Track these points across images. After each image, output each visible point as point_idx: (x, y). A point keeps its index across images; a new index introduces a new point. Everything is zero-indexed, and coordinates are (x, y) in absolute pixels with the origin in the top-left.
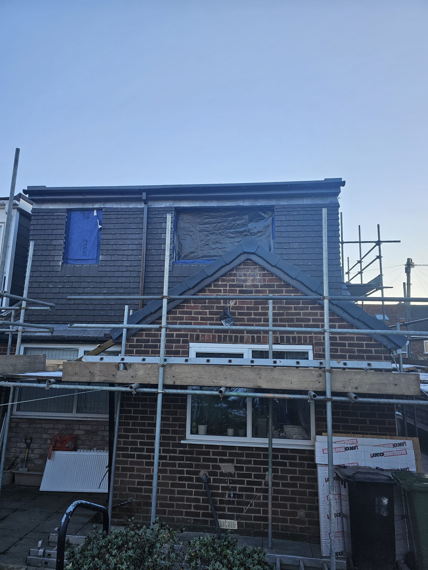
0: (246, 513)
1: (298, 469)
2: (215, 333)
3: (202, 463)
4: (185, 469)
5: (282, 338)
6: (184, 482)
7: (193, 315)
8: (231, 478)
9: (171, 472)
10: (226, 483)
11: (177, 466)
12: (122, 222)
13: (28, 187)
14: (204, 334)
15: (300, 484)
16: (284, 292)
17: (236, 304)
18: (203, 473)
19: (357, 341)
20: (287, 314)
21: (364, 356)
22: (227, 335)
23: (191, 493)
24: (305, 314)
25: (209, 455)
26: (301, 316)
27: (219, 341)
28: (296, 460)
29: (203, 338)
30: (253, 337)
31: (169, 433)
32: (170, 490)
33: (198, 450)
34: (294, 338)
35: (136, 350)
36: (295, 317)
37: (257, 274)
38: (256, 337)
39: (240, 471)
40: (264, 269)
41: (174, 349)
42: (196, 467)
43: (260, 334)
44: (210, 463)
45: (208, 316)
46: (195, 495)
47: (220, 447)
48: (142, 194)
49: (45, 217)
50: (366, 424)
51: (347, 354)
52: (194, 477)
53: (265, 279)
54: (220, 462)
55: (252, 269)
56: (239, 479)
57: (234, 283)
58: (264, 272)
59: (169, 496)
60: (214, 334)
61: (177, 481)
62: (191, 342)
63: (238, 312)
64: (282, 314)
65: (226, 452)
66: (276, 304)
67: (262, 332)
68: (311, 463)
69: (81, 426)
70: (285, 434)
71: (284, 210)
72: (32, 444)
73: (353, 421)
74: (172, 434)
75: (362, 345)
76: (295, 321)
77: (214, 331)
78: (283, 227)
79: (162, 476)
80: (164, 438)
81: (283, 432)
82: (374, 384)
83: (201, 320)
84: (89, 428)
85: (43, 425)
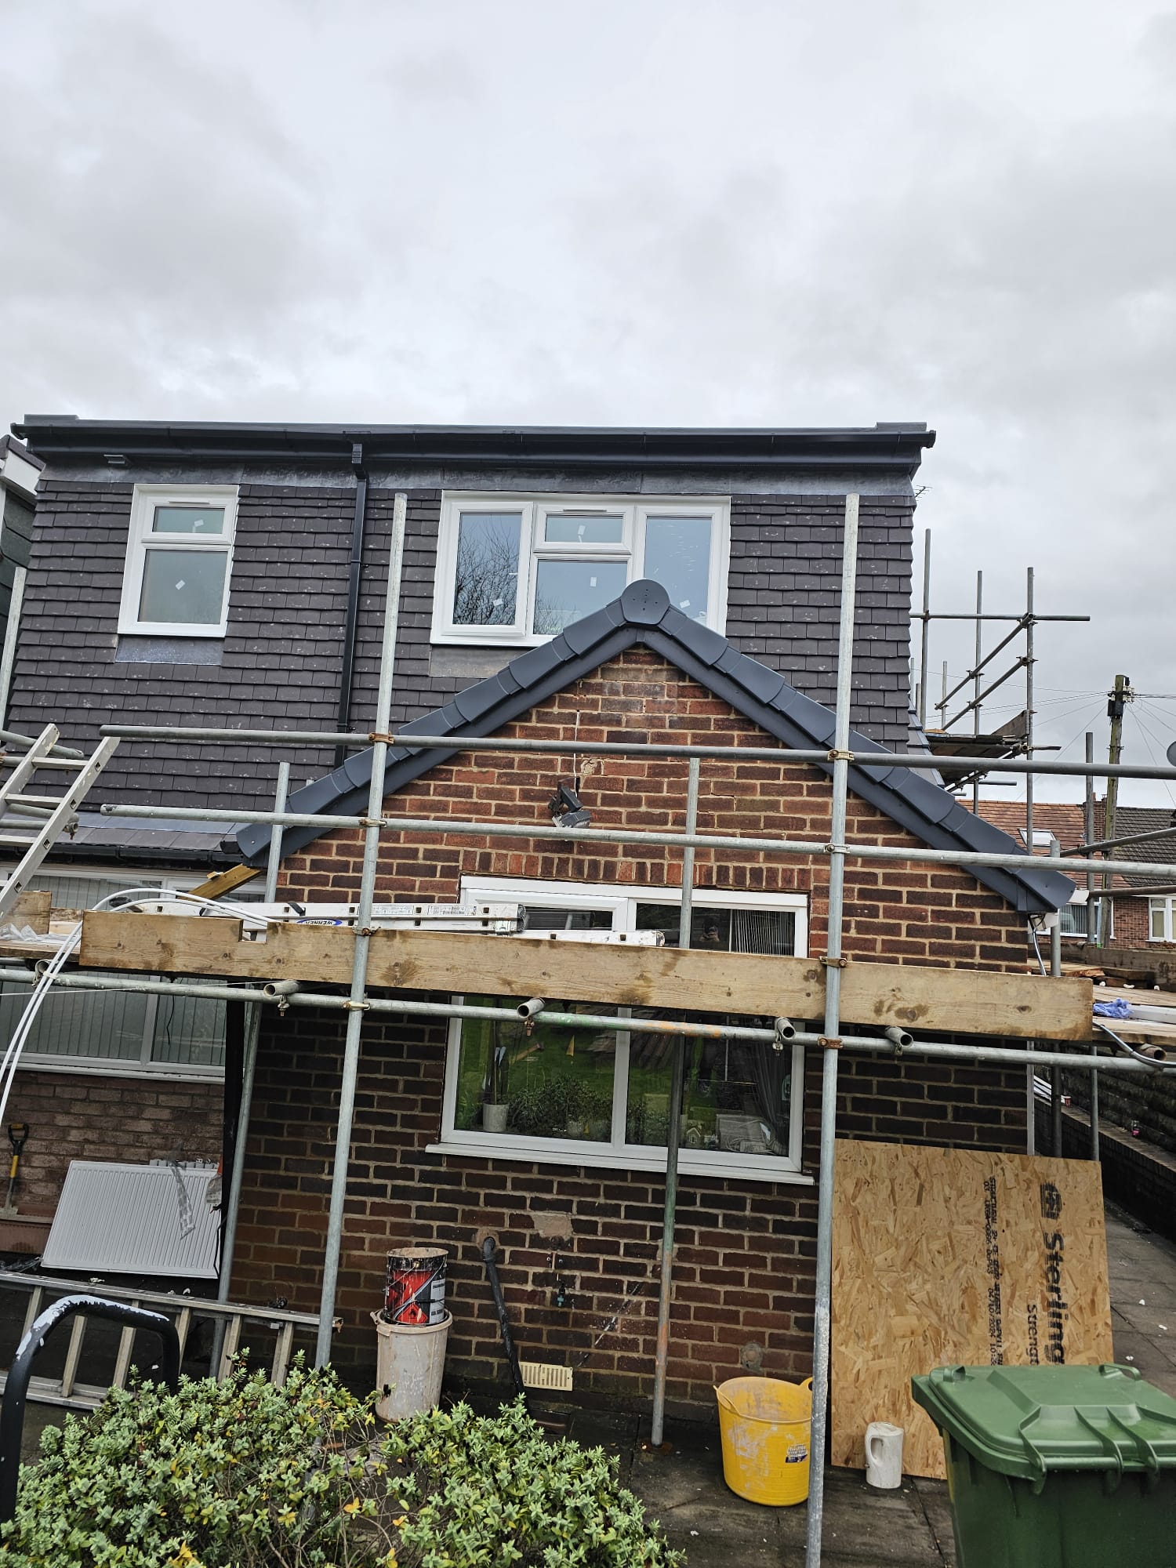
0: (597, 1347)
1: (746, 1234)
2: (534, 851)
3: (482, 1207)
4: (435, 1224)
5: (723, 872)
7: (475, 800)
8: (561, 1253)
9: (396, 1229)
10: (548, 1264)
11: (413, 1214)
12: (293, 528)
13: (28, 417)
14: (504, 852)
15: (751, 1274)
16: (736, 742)
17: (598, 771)
18: (483, 1234)
19: (933, 885)
20: (742, 805)
21: (951, 929)
22: (568, 859)
24: (790, 807)
25: (504, 1188)
26: (778, 811)
27: (546, 876)
28: (744, 1210)
29: (500, 865)
30: (641, 867)
31: (394, 1124)
33: (474, 1172)
34: (756, 874)
35: (310, 891)
36: (763, 814)
37: (662, 687)
38: (649, 866)
39: (589, 1233)
40: (681, 674)
41: (416, 891)
42: (465, 1220)
43: (662, 857)
44: (505, 1210)
45: (518, 803)
46: (457, 1295)
48: (350, 449)
49: (75, 508)
50: (945, 1117)
51: (904, 923)
52: (459, 1245)
53: (685, 704)
54: (533, 1208)
55: (647, 674)
56: (584, 1255)
57: (596, 713)
58: (681, 684)
60: (532, 854)
62: (467, 875)
63: (604, 795)
64: (727, 805)
65: (552, 1182)
66: (712, 776)
67: (666, 851)
68: (786, 1219)
69: (162, 1098)
70: (719, 1138)
71: (757, 509)
72: (29, 1141)
73: (907, 1109)
74: (403, 1126)
75: (946, 900)
76: (762, 825)
77: (532, 843)
78: (751, 560)
79: (372, 1241)
80: (381, 1137)
81: (714, 1132)
82: (960, 1006)
83: (496, 814)
84: (185, 1102)
85: (58, 1090)
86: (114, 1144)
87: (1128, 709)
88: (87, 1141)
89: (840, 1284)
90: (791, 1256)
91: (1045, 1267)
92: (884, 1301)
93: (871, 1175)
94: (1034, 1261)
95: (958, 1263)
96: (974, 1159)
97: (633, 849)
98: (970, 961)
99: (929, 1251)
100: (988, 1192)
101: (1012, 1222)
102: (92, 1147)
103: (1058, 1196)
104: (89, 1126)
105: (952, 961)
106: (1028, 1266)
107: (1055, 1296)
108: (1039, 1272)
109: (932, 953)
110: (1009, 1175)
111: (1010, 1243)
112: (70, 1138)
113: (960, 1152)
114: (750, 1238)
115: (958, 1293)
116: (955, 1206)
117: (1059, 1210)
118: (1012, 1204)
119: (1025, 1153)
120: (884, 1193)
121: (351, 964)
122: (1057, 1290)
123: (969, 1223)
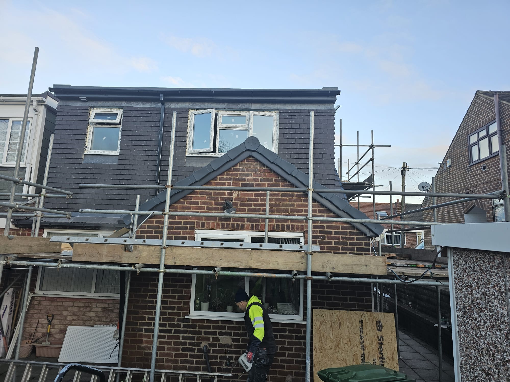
0: (240, 379)
1: (287, 340)
2: (219, 221)
3: (203, 335)
4: (188, 341)
5: (278, 226)
6: (186, 353)
7: (200, 205)
8: (228, 349)
9: (175, 343)
10: (224, 353)
11: (181, 338)
12: (141, 120)
13: (54, 85)
14: (209, 222)
15: (288, 353)
16: (281, 186)
17: (238, 195)
18: (203, 344)
19: (341, 229)
20: (283, 205)
21: (347, 242)
22: (229, 223)
23: (192, 362)
24: (298, 206)
25: (210, 329)
26: (294, 207)
27: (223, 229)
28: (286, 333)
29: (208, 226)
30: (252, 225)
31: (174, 310)
32: (174, 360)
33: (201, 324)
34: (288, 227)
35: (147, 236)
36: (290, 208)
37: (258, 169)
38: (255, 225)
39: (237, 342)
40: (264, 165)
41: (181, 235)
42: (198, 340)
43: (259, 222)
44: (210, 336)
45: (213, 206)
46: (196, 364)
47: (220, 322)
48: (159, 95)
49: (70, 114)
50: (347, 301)
51: (333, 241)
52: (196, 348)
53: (265, 174)
54: (219, 335)
55: (253, 165)
56: (236, 349)
57: (237, 177)
58: (264, 168)
59: (172, 365)
60: (218, 222)
61: (181, 352)
62: (197, 229)
63: (240, 203)
64: (278, 205)
65: (225, 326)
66: (274, 196)
67: (260, 220)
68: (299, 335)
69: (98, 304)
70: (278, 310)
71: (287, 114)
72: (53, 320)
73: (336, 299)
74: (177, 310)
75: (346, 233)
76: (289, 211)
77: (218, 219)
78: (286, 129)
79: (168, 348)
80: (170, 314)
81: (276, 309)
82: (348, 265)
83: (206, 210)
84: (106, 306)
85: (64, 303)
86: (82, 320)
87: (407, 173)
88: (73, 320)
89: (316, 355)
90: (301, 347)
91: (378, 347)
92: (329, 359)
93: (325, 320)
94: (375, 345)
95: (352, 346)
96: (356, 314)
97: (249, 220)
98: (353, 252)
99: (343, 343)
100: (361, 324)
101: (368, 333)
102: (75, 321)
103: (382, 324)
104: (74, 315)
105: (348, 252)
106: (373, 346)
107: (381, 355)
108: (376, 348)
109: (342, 250)
110: (367, 318)
111: (367, 339)
112: (68, 319)
113: (352, 312)
114: (288, 341)
115: (352, 356)
116: (351, 329)
117: (382, 329)
118: (368, 328)
119: (371, 311)
120: (329, 325)
121: (160, 258)
122: (382, 354)
123: (355, 334)
